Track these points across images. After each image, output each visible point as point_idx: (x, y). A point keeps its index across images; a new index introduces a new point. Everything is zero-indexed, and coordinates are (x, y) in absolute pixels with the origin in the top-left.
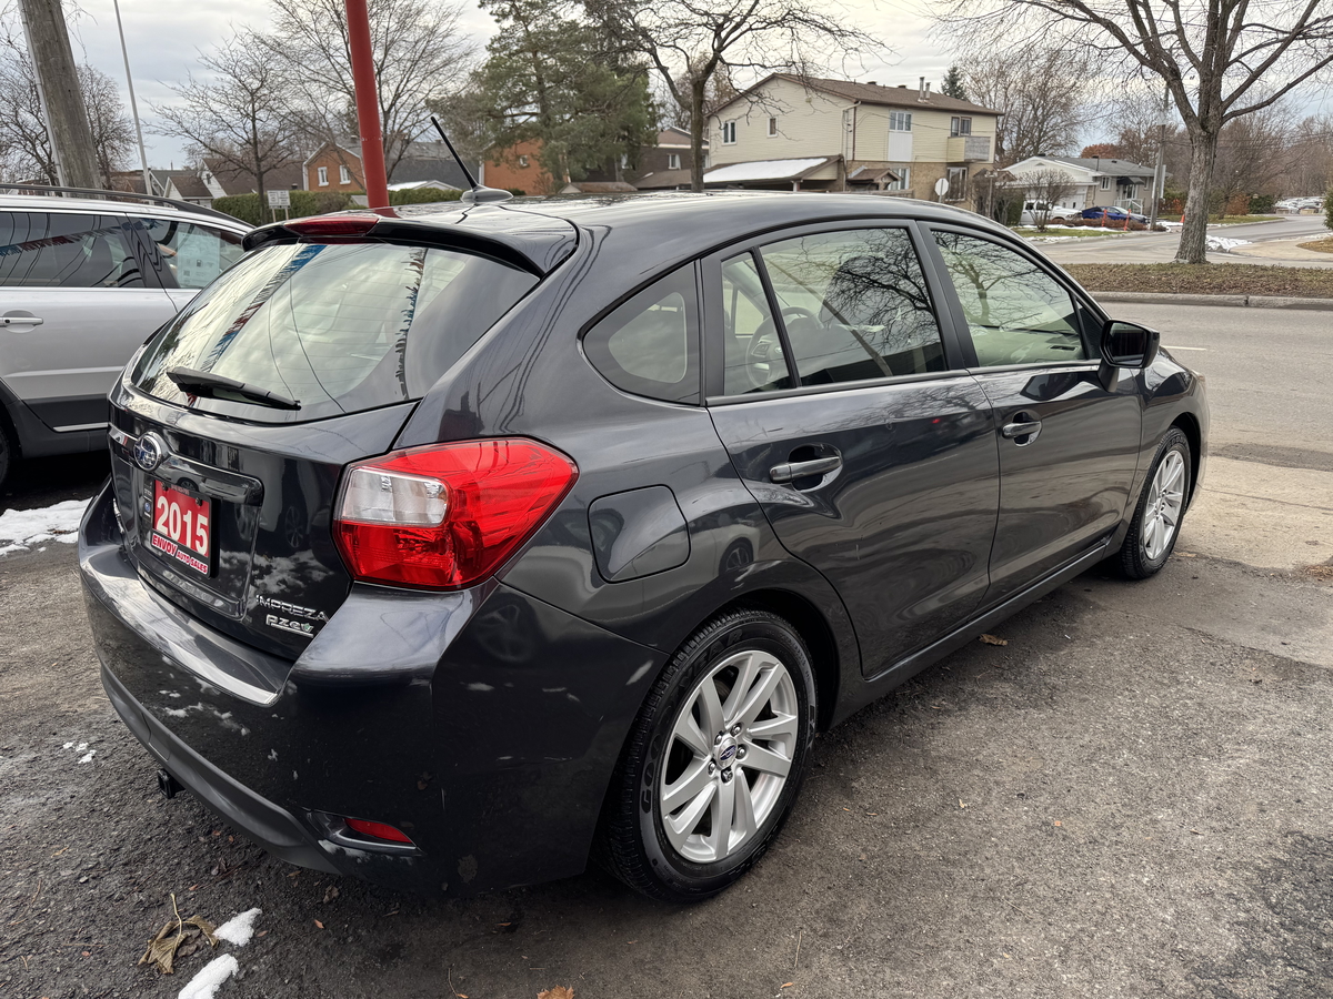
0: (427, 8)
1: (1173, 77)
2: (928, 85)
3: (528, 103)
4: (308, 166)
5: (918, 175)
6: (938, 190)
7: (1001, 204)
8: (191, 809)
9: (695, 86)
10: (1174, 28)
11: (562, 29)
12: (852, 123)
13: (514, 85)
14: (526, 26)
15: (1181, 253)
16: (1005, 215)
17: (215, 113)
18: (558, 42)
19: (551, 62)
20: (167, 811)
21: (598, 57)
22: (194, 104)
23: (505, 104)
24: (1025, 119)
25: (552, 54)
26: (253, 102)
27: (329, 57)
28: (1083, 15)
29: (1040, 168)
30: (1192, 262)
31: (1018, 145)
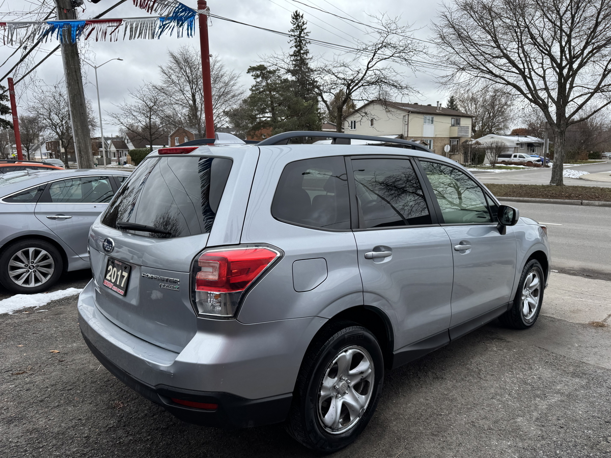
0: (225, 75)
1: (544, 107)
2: (441, 104)
3: (267, 113)
4: (171, 136)
5: (437, 143)
6: (445, 150)
7: (474, 155)
8: (146, 407)
9: (338, 109)
10: (544, 87)
11: (282, 82)
12: (407, 121)
13: (261, 105)
14: (267, 81)
15: (552, 181)
16: (477, 160)
17: (134, 116)
18: (280, 87)
19: (277, 95)
20: (137, 407)
21: (296, 94)
22: (126, 112)
23: (257, 113)
24: (485, 118)
25: (278, 92)
26: (151, 111)
27: (183, 94)
28: (504, 82)
29: (492, 140)
30: (557, 185)
31: (482, 129)
